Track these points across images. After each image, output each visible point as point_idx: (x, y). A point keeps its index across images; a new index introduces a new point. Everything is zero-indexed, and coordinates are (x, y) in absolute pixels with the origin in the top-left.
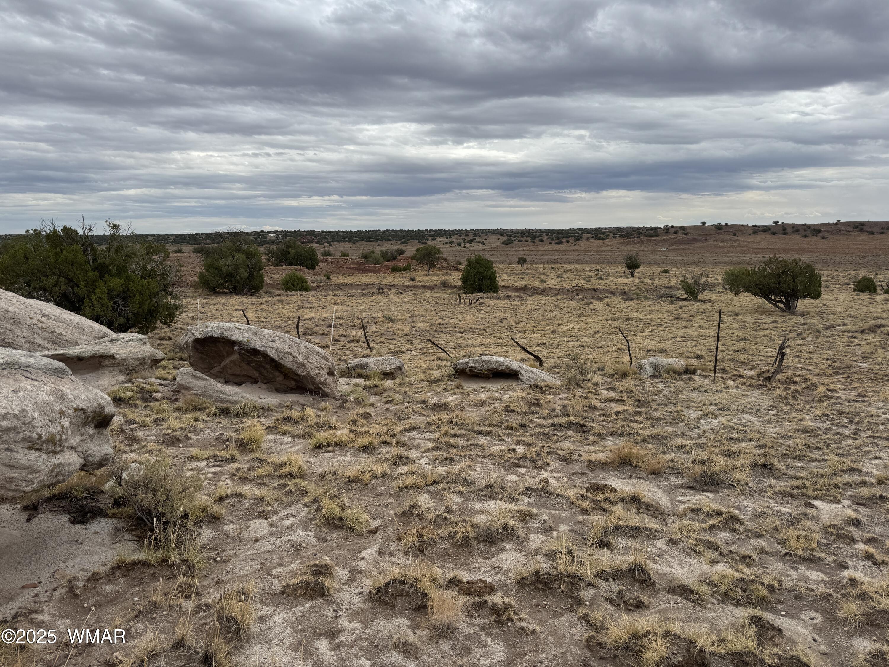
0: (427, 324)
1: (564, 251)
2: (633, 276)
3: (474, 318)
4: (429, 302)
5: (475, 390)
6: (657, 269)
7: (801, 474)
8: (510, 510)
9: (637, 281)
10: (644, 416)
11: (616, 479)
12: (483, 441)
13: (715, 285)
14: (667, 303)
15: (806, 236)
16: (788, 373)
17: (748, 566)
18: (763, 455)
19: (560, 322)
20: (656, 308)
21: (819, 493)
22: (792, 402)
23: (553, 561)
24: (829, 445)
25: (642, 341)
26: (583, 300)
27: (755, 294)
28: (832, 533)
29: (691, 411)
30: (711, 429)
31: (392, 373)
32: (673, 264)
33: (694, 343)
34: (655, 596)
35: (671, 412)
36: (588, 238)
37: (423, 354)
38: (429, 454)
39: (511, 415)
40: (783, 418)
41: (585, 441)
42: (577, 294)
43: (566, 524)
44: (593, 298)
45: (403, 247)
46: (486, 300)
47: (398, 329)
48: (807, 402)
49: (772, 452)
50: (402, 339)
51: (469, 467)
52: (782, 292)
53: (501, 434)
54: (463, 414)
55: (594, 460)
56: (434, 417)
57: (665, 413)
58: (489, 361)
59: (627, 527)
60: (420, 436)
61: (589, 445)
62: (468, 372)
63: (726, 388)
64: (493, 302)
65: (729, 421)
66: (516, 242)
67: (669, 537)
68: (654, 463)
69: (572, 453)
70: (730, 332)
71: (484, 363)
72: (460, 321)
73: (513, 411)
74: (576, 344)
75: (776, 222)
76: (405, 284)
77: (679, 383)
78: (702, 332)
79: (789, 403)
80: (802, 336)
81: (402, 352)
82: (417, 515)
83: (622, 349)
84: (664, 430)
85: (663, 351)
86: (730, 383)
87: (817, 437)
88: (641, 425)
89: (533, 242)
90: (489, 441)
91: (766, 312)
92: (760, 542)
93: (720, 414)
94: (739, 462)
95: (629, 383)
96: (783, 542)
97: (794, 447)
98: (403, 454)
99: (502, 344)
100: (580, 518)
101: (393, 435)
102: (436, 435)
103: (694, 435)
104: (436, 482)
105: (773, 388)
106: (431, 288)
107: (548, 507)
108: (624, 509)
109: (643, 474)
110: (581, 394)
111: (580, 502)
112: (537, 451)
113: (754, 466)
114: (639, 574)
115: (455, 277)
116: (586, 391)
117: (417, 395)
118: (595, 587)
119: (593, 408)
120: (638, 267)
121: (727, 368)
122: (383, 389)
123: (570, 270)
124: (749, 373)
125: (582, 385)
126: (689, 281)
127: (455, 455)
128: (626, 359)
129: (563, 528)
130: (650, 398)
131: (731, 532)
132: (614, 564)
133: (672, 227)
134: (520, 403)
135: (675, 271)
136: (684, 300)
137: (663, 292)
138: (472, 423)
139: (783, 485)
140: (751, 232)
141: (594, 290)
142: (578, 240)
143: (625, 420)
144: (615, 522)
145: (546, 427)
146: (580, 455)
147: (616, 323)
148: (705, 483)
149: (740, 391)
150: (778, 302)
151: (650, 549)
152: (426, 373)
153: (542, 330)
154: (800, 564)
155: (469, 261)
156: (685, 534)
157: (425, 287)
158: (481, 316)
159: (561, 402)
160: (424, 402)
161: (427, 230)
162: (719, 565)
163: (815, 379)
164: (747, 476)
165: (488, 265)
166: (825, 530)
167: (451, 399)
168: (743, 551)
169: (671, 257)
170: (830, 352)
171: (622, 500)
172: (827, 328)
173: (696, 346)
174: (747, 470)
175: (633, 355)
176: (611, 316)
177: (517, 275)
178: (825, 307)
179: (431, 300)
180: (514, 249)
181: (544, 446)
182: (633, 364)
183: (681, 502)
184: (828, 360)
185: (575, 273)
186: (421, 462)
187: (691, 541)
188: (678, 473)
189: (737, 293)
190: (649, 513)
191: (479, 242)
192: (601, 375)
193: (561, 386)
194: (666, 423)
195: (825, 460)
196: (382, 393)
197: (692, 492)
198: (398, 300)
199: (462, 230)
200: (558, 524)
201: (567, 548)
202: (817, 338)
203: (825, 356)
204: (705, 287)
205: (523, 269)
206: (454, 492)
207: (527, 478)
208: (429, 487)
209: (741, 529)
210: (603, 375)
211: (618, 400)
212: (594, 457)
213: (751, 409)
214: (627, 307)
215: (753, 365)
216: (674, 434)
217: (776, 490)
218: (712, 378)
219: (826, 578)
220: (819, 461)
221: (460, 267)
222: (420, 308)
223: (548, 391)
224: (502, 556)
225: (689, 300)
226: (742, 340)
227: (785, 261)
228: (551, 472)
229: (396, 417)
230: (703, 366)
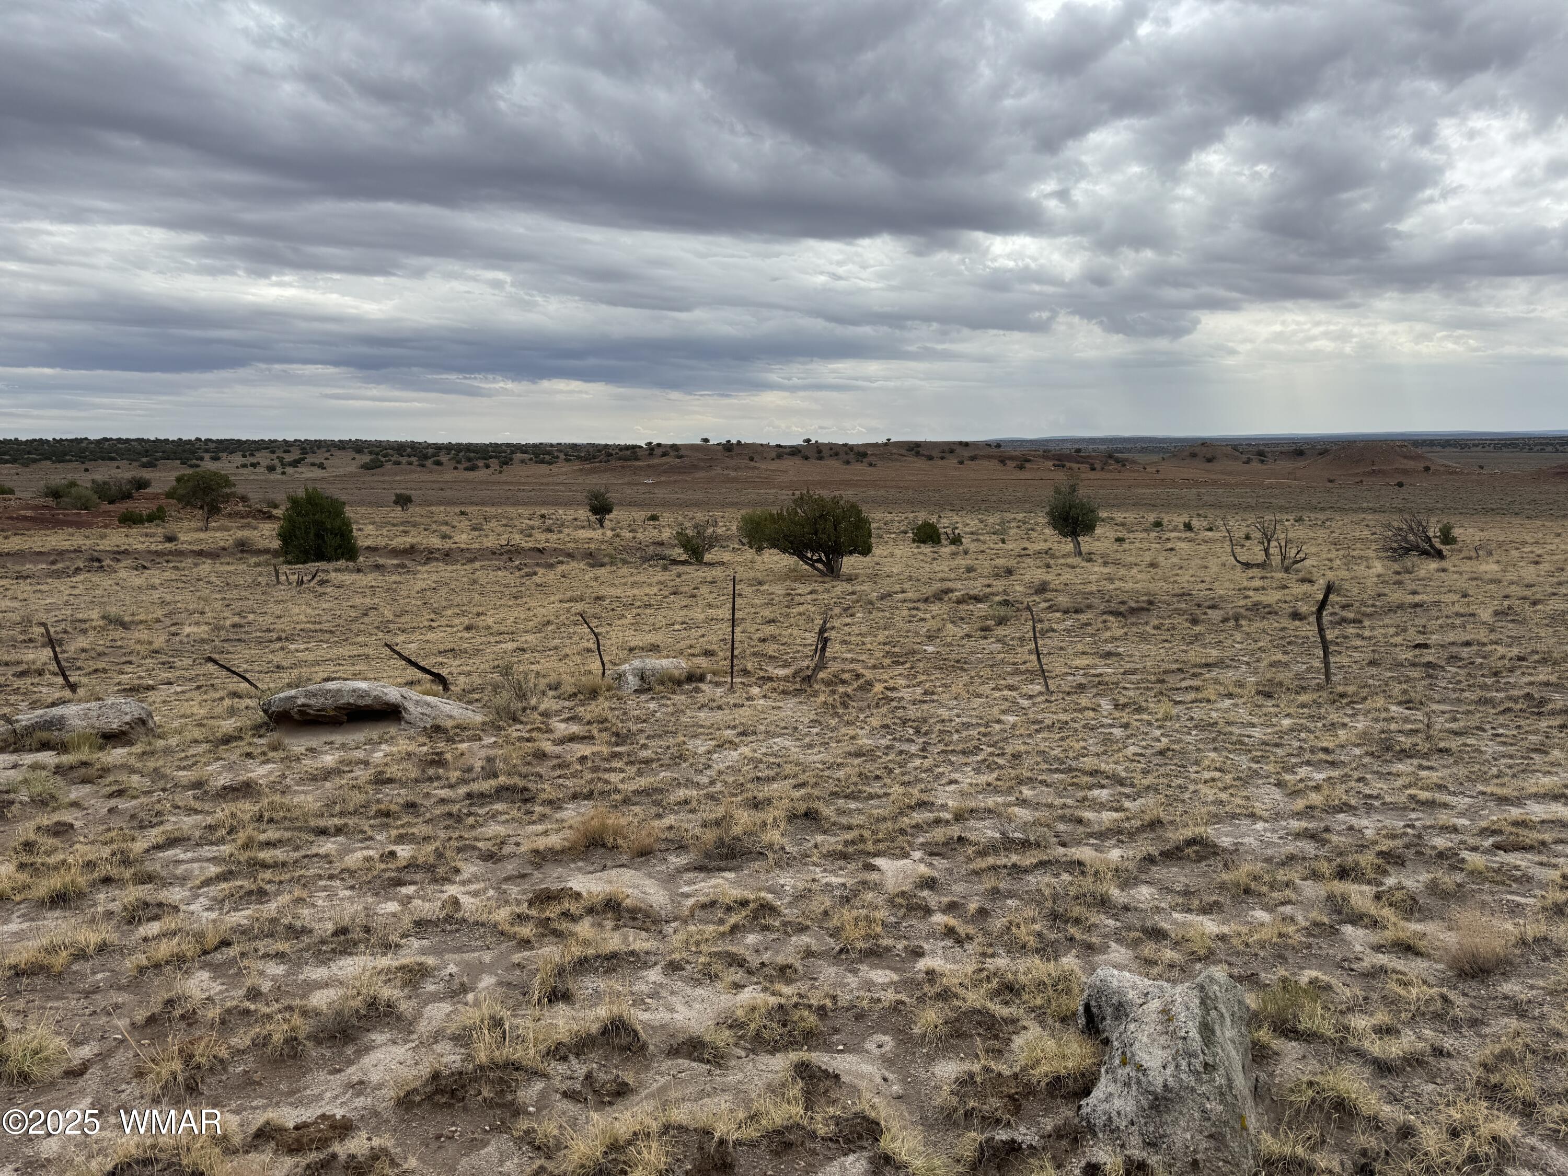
0: (206, 628)
1: (482, 482)
2: (602, 526)
3: (309, 611)
4: (208, 582)
5: (311, 750)
6: (640, 515)
7: (857, 820)
8: (382, 970)
9: (609, 533)
10: (626, 759)
11: (580, 876)
12: (329, 845)
13: (728, 538)
14: (658, 569)
15: (848, 463)
16: (834, 667)
17: (789, 981)
18: (803, 799)
19: (480, 609)
20: (641, 578)
21: (881, 846)
22: (841, 711)
23: (466, 1046)
24: (891, 771)
25: (621, 634)
26: (520, 570)
27: (784, 551)
28: (901, 905)
29: (699, 742)
30: (728, 768)
31: (124, 733)
32: (663, 506)
33: (701, 632)
34: (647, 1068)
35: (669, 747)
36: (523, 461)
37: (198, 688)
38: (212, 888)
39: (388, 789)
40: (831, 738)
41: (526, 818)
42: (510, 559)
43: (491, 974)
44: (538, 565)
45: (146, 474)
46: (333, 575)
47: (139, 642)
48: (861, 710)
49: (816, 792)
50: (148, 661)
51: (300, 900)
52: (821, 546)
53: (366, 828)
54: (286, 800)
55: (541, 848)
56: (222, 812)
57: (659, 750)
58: (340, 690)
59: (598, 956)
60: (189, 855)
61: (534, 823)
62: (296, 717)
63: (748, 699)
64: (347, 578)
65: (755, 751)
66: (388, 466)
67: (668, 958)
68: (643, 837)
69: (503, 843)
70: (753, 610)
71: (329, 695)
72: (279, 617)
73: (390, 781)
74: (511, 646)
75: (808, 441)
76: (153, 547)
77: (680, 699)
78: (711, 612)
79: (836, 714)
80: (850, 611)
81: (149, 688)
82: (183, 1017)
83: (589, 650)
84: (657, 779)
85: (654, 648)
86: (755, 690)
87: (875, 761)
88: (622, 775)
89: (423, 466)
90: (342, 844)
91: (801, 578)
92: (805, 939)
93: (742, 741)
94: (769, 815)
95: (601, 706)
96: (836, 933)
97: (846, 781)
98: (148, 899)
99: (368, 657)
100: (517, 957)
101: (126, 862)
102: (226, 849)
103: (704, 780)
104: (226, 943)
105: (815, 694)
106: (214, 555)
107: (459, 950)
108: (593, 925)
109: (624, 859)
110: (519, 734)
111: (516, 929)
112: (437, 849)
113: (792, 817)
114: (619, 1035)
115: (265, 532)
116: (529, 727)
117: (181, 773)
118: (545, 1076)
119: (541, 756)
120: (609, 511)
121: (749, 668)
122: (103, 769)
123: (495, 517)
124: (781, 672)
125: (522, 718)
126: (690, 532)
127: (269, 882)
128: (596, 666)
129: (487, 981)
130: (634, 728)
131: (763, 930)
132: (576, 1028)
133: (659, 445)
134: (405, 765)
135: (667, 517)
136: (684, 563)
137: (650, 551)
138: (305, 815)
139: (832, 842)
140: (774, 454)
141: (539, 550)
142: (506, 463)
143: (595, 769)
144: (577, 951)
145: (454, 801)
146: (517, 844)
147: (578, 607)
148: (723, 857)
149: (770, 703)
150: (817, 561)
151: (637, 987)
152: (204, 725)
153: (447, 626)
154: (861, 962)
155: (295, 502)
156: (693, 949)
157: (200, 553)
158: (324, 606)
159: (483, 753)
160: (198, 784)
161: (198, 439)
162: (746, 989)
163: (869, 675)
164: (782, 835)
165: (335, 509)
166: (891, 901)
167: (260, 772)
168: (781, 959)
169: (661, 493)
170: (887, 633)
171: (591, 911)
172: (882, 598)
173: (703, 636)
174: (782, 825)
175: (606, 659)
176: (569, 594)
177: (394, 525)
178: (878, 567)
179: (213, 579)
180: (387, 478)
181: (450, 839)
182: (607, 672)
183: (686, 896)
184: (885, 644)
185: (504, 521)
186: (192, 908)
187: (702, 959)
188: (681, 847)
189: (759, 549)
190: (636, 924)
191: (313, 465)
192: (555, 698)
193: (484, 723)
194: (662, 766)
195: (886, 795)
196: (101, 777)
197: (702, 875)
198: (138, 581)
199: (276, 441)
200: (476, 977)
201: (493, 1017)
202: (870, 613)
203: (881, 638)
204: (713, 542)
205: (405, 515)
206: (266, 956)
207: (417, 902)
208: (208, 957)
209: (777, 924)
210: (559, 697)
211: (584, 738)
212: (542, 843)
213: (786, 728)
214: (596, 579)
215: (786, 661)
216: (674, 783)
217: (825, 851)
218: (728, 686)
219: (896, 978)
220: (879, 797)
221: (275, 512)
222: (189, 597)
223: (458, 735)
224: (367, 1060)
225: (691, 564)
226: (769, 622)
227: (821, 499)
228: (464, 883)
229: (135, 824)
230: (715, 667)
